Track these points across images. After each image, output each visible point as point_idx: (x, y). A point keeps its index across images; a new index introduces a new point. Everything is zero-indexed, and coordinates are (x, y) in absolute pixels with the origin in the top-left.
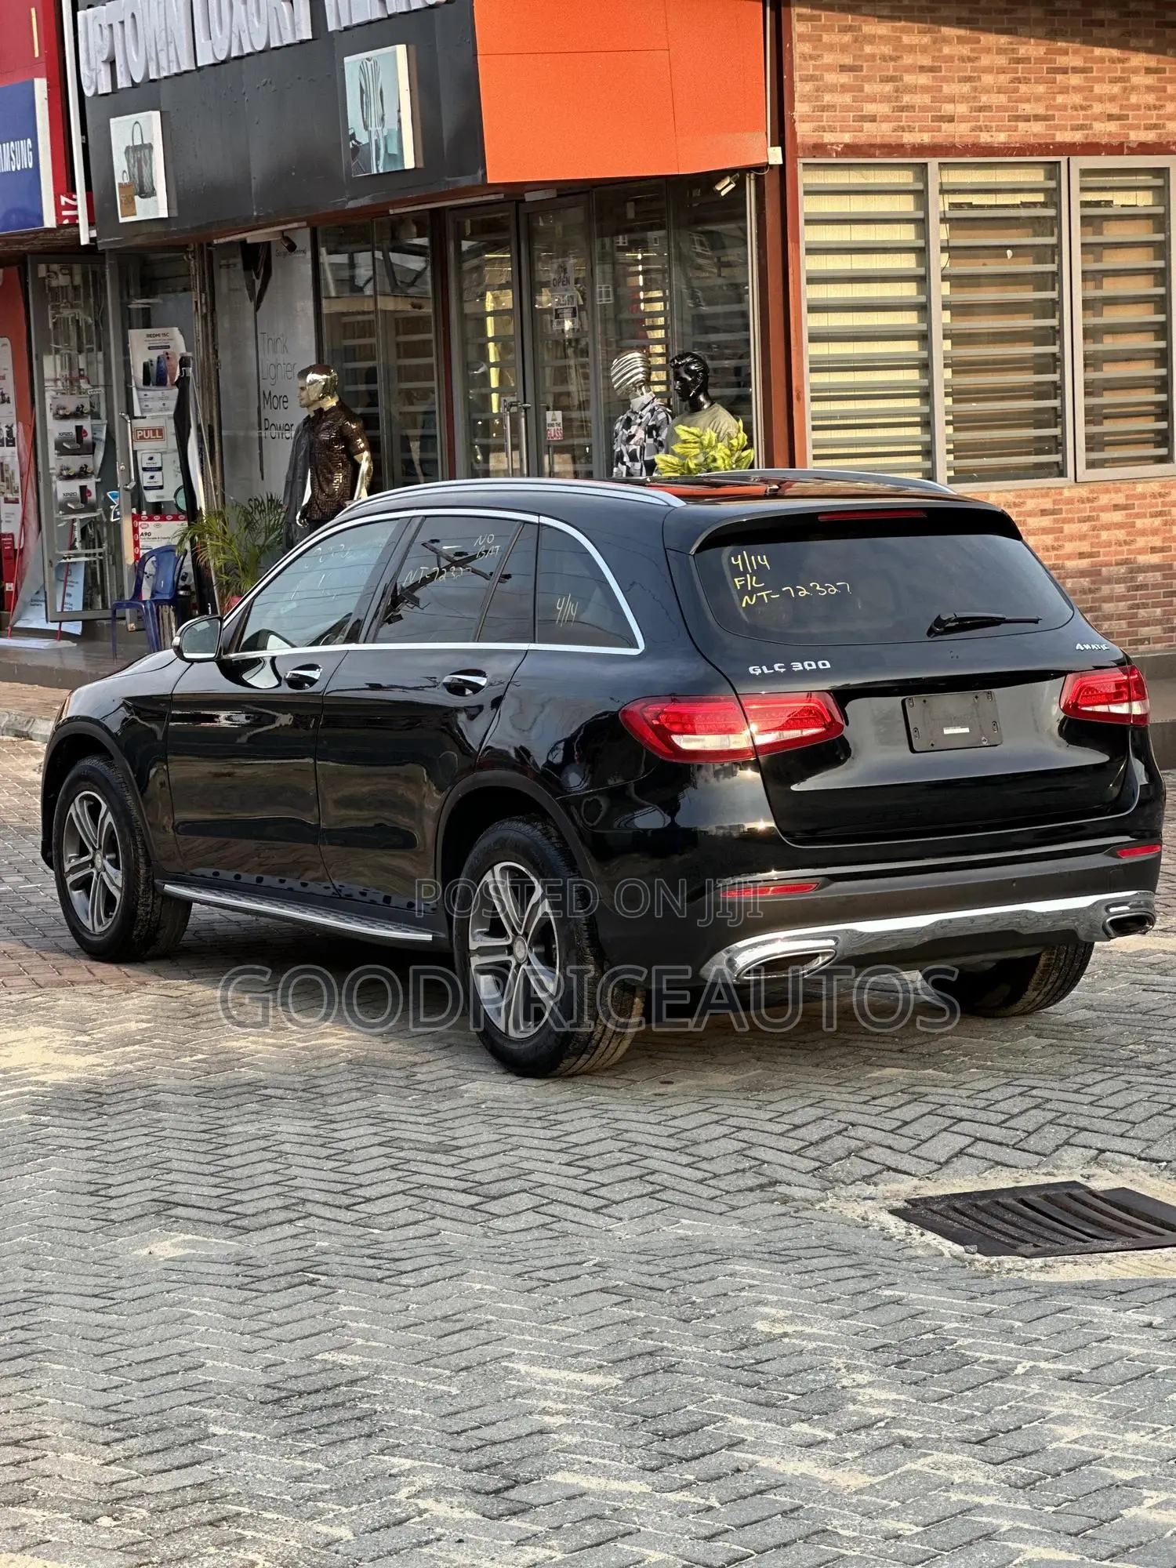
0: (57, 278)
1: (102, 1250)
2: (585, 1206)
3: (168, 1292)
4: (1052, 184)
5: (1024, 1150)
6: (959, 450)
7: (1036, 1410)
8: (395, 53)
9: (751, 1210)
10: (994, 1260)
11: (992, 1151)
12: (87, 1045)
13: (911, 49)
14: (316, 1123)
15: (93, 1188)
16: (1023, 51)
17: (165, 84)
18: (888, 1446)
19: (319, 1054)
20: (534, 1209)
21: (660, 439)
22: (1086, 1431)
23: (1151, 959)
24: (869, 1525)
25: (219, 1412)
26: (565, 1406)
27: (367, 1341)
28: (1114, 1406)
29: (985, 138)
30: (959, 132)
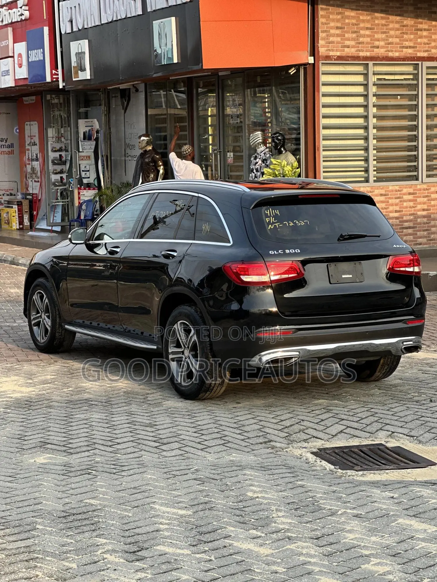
0: (54, 100)
1: (17, 460)
2: (197, 448)
3: (36, 476)
4: (416, 72)
5: (365, 431)
6: (378, 170)
7: (341, 528)
8: (171, 20)
9: (260, 451)
10: (344, 472)
11: (352, 431)
12: (31, 383)
13: (363, 21)
14: (107, 415)
15: (20, 436)
16: (405, 22)
17: (90, 30)
18: (283, 539)
19: (113, 389)
20: (179, 449)
21: (267, 164)
22: (357, 536)
23: (428, 362)
24: (267, 568)
25: (42, 520)
26: (169, 521)
27: (104, 495)
28: (370, 527)
29: (390, 54)
30: (381, 52)
